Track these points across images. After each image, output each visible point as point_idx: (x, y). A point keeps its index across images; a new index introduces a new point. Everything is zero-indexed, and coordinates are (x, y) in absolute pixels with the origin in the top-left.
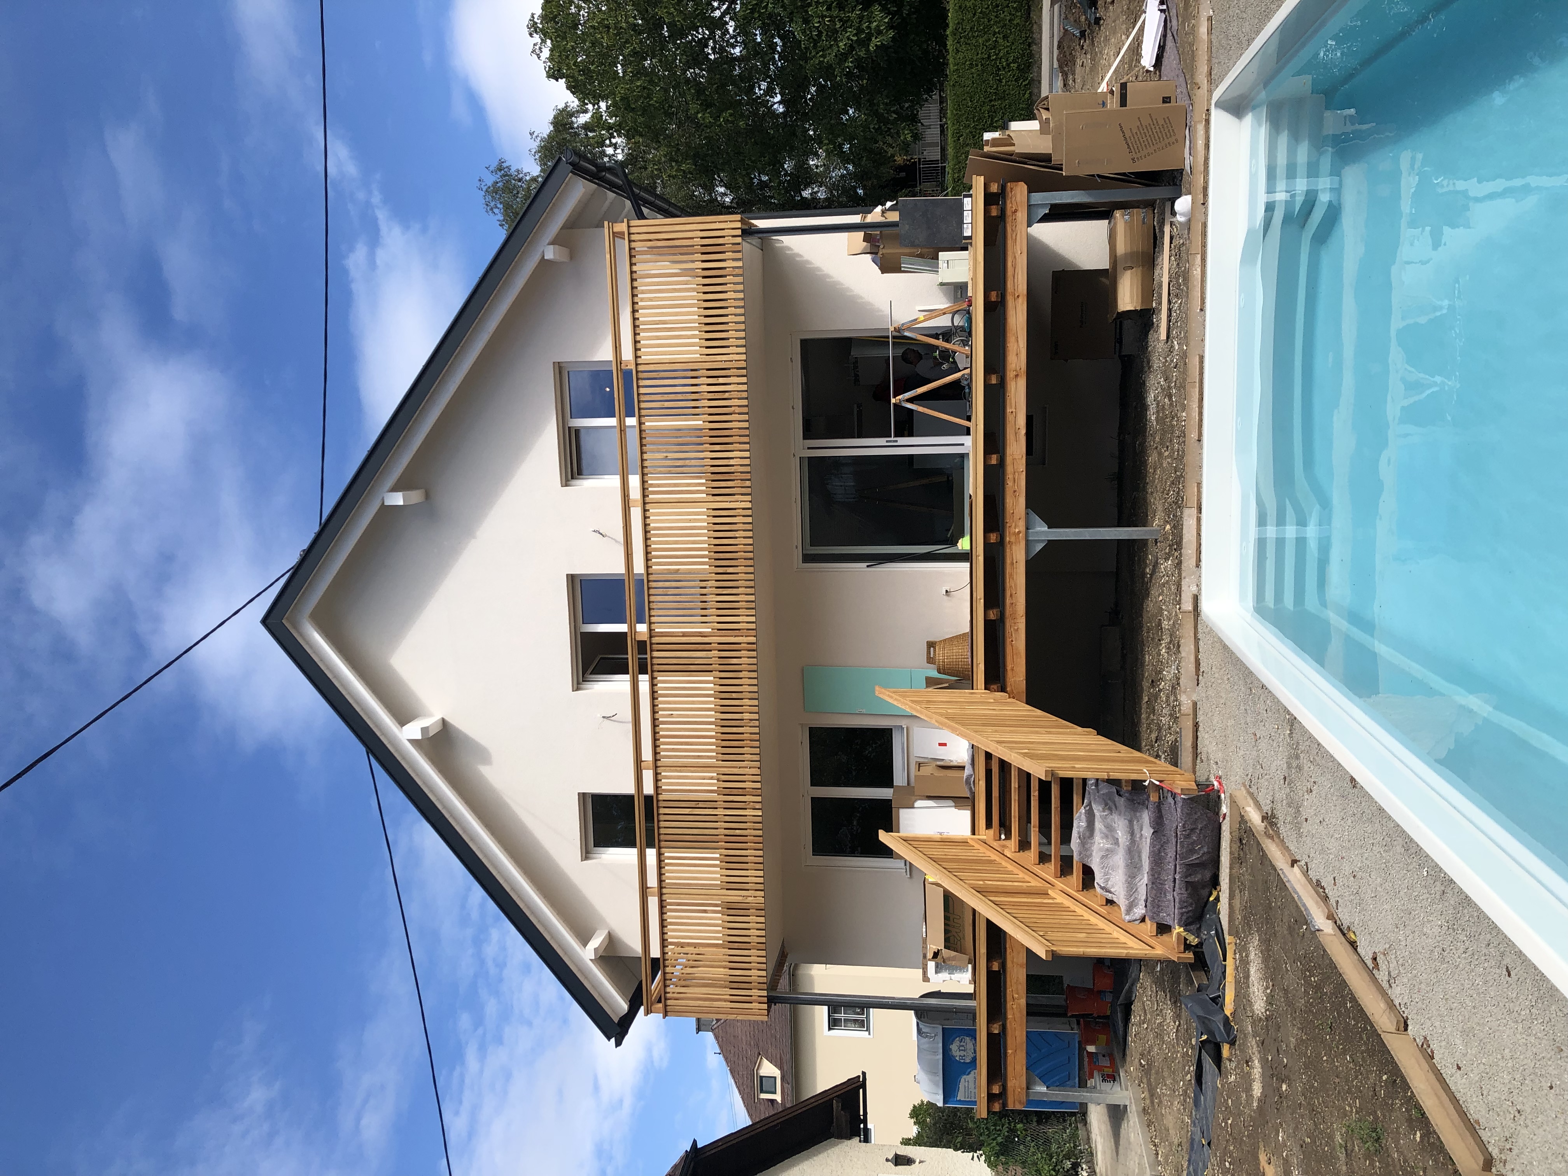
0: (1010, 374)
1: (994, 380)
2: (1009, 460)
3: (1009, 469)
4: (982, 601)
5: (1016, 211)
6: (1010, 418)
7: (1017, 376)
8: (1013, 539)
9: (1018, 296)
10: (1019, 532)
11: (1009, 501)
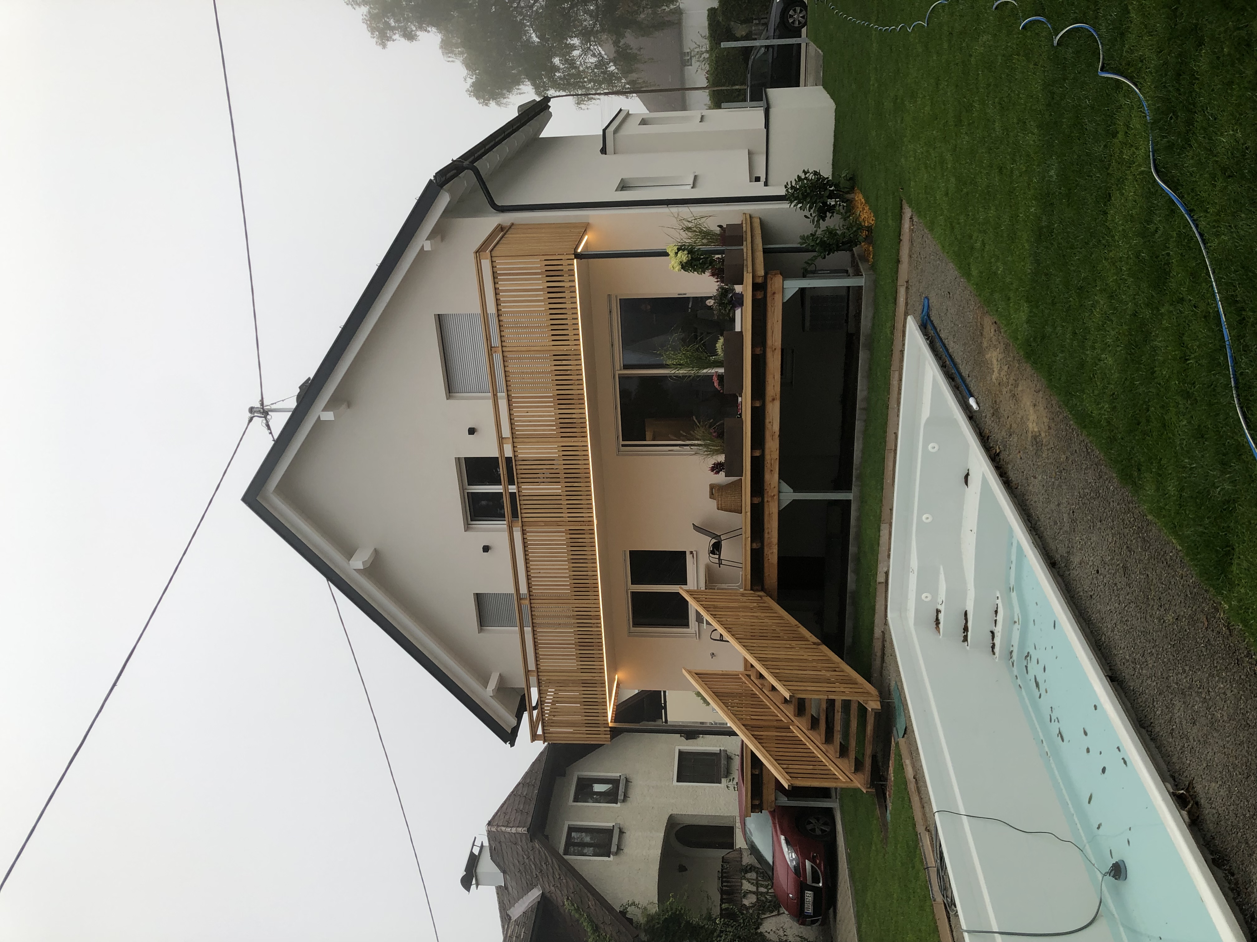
0: (768, 398)
1: (758, 404)
2: (767, 452)
3: (767, 457)
4: (750, 539)
5: (774, 293)
6: (768, 426)
7: (773, 400)
8: (770, 499)
9: (775, 349)
10: (774, 495)
11: (767, 476)
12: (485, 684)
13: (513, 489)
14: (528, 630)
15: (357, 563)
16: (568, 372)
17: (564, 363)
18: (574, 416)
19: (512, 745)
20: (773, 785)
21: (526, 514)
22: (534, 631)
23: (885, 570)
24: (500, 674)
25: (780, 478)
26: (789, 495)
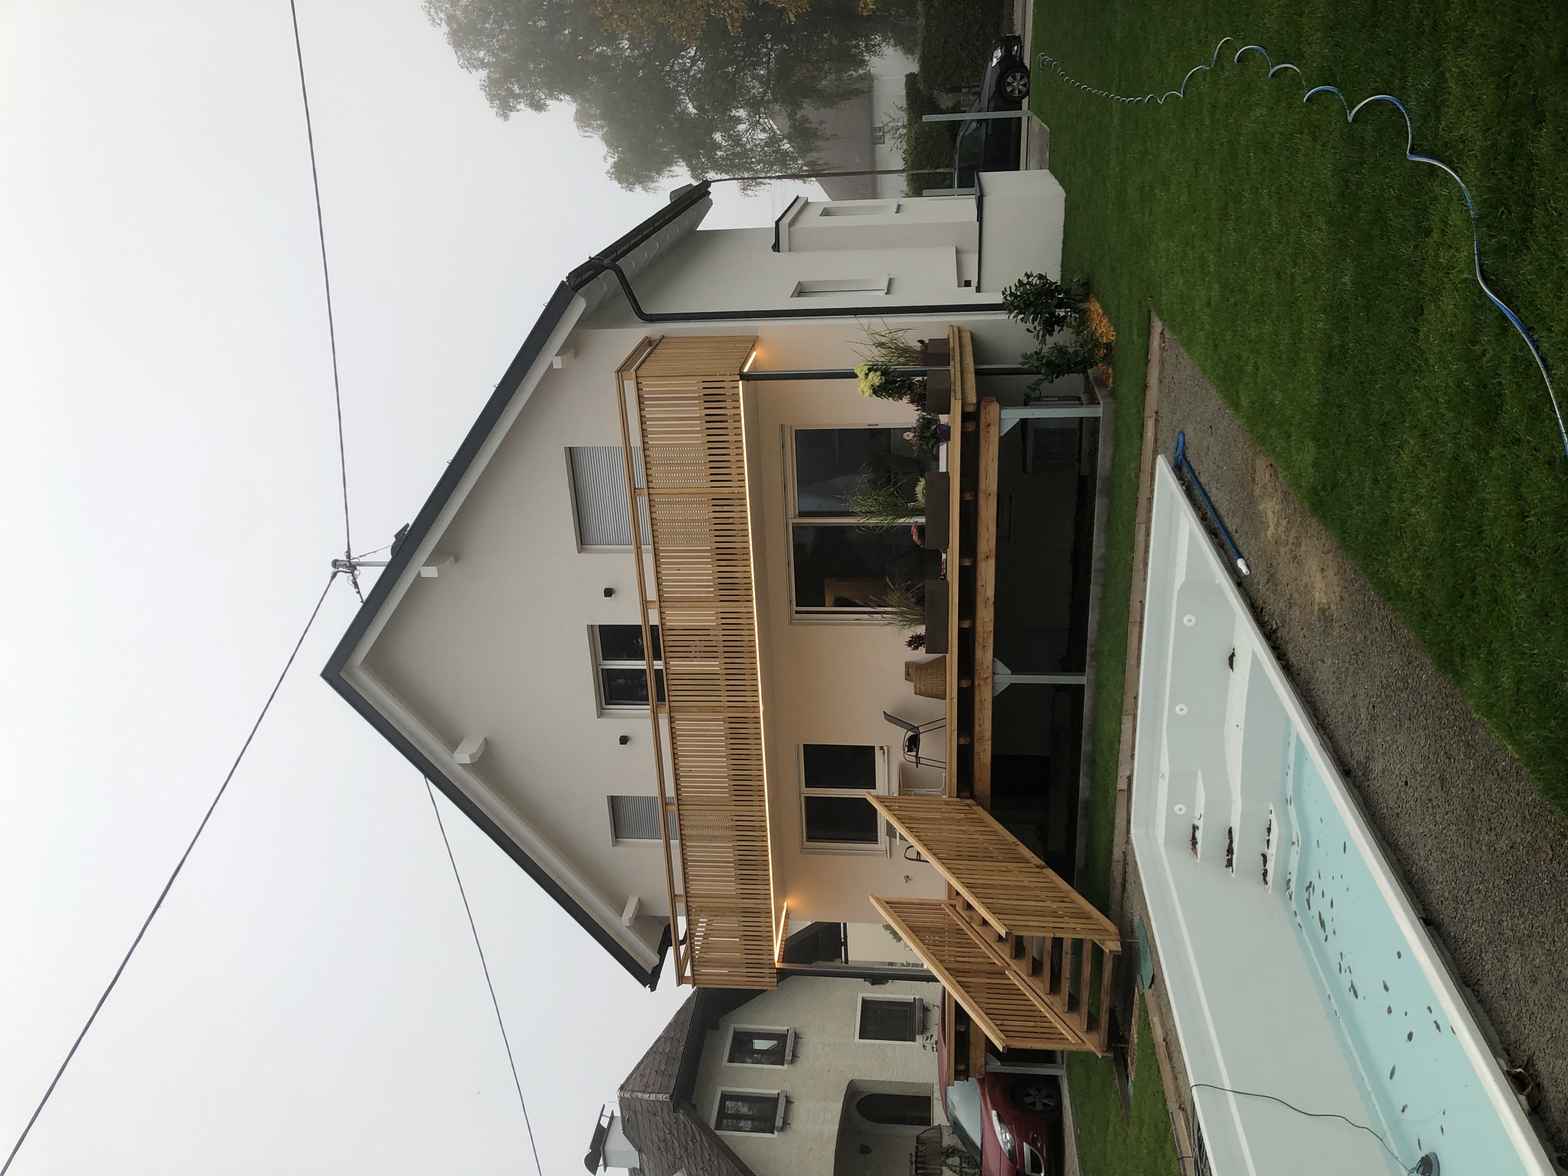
0: (981, 556)
1: (967, 563)
2: (979, 623)
3: (979, 629)
4: (956, 732)
5: (989, 425)
6: (980, 590)
7: (987, 557)
8: (982, 682)
9: (990, 495)
10: (987, 678)
11: (979, 654)
12: (620, 911)
13: (659, 665)
14: (675, 843)
15: (463, 756)
16: (730, 521)
17: (725, 508)
18: (736, 575)
19: (653, 988)
20: (982, 1045)
21: (674, 697)
22: (682, 845)
23: (1128, 773)
24: (639, 899)
25: (994, 656)
26: (1006, 678)
